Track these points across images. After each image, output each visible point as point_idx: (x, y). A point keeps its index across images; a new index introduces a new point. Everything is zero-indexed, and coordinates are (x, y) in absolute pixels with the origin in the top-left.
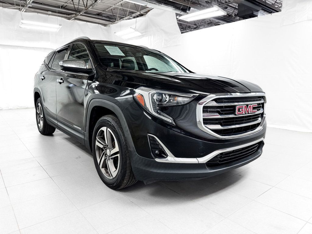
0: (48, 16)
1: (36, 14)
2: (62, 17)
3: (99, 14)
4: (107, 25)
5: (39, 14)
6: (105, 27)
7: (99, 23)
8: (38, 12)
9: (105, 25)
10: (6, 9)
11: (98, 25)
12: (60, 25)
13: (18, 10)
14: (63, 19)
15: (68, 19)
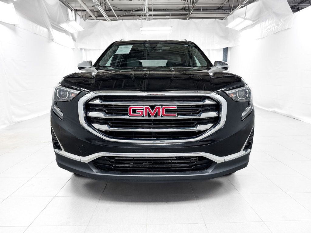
0: (167, 20)
1: (158, 20)
2: (179, 18)
3: (219, 8)
4: (224, 18)
5: (160, 20)
6: (223, 20)
7: (215, 18)
8: (159, 19)
9: (222, 18)
10: (136, 21)
11: (215, 19)
12: (171, 27)
13: (144, 20)
14: (180, 20)
15: (184, 20)
